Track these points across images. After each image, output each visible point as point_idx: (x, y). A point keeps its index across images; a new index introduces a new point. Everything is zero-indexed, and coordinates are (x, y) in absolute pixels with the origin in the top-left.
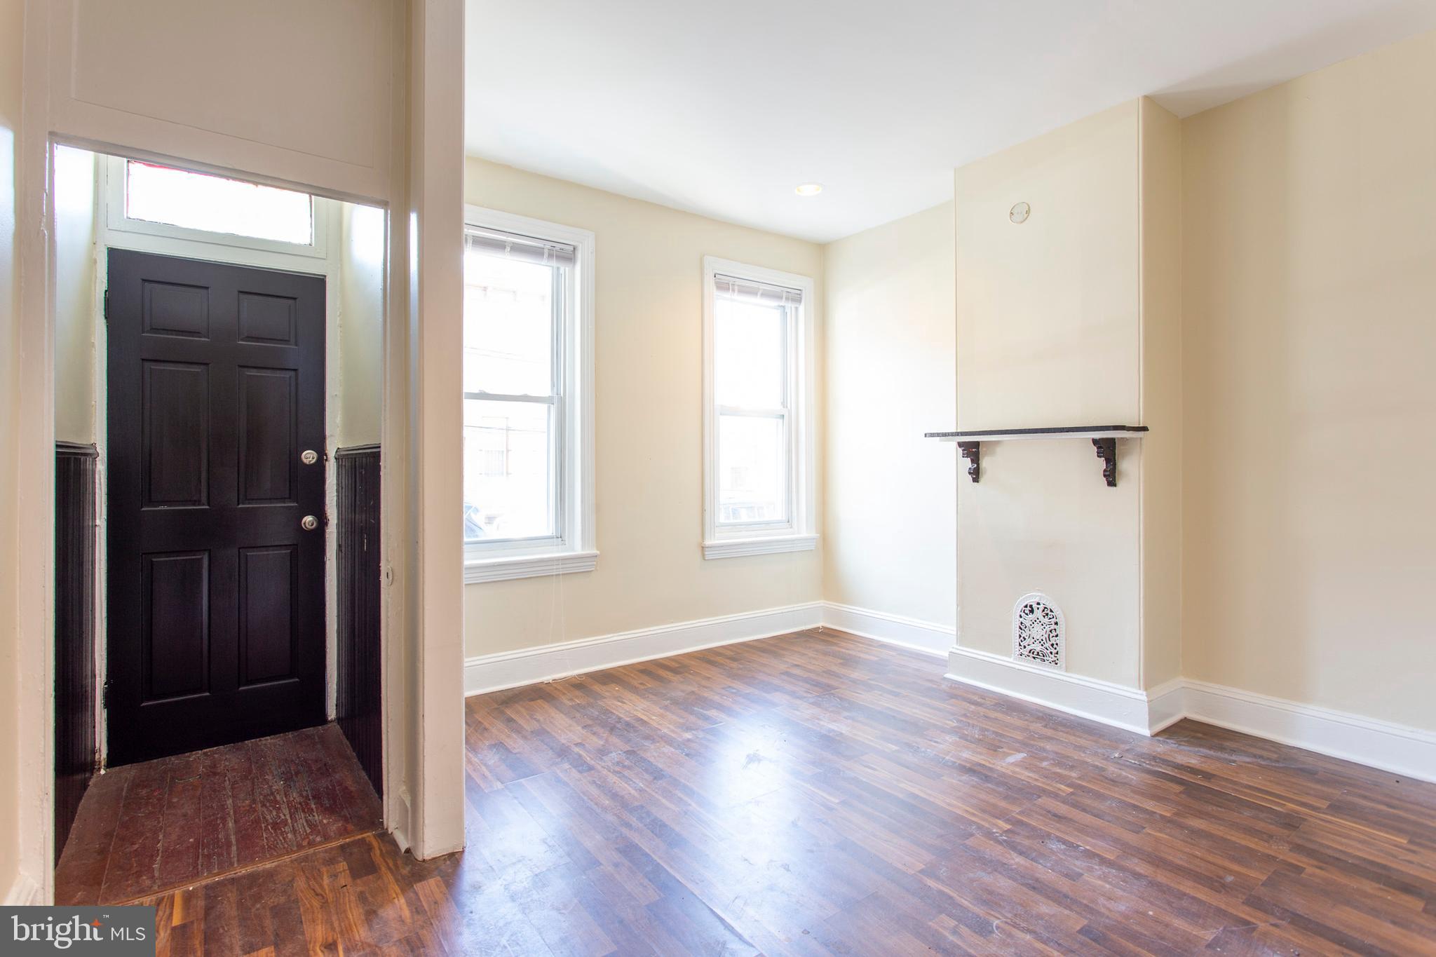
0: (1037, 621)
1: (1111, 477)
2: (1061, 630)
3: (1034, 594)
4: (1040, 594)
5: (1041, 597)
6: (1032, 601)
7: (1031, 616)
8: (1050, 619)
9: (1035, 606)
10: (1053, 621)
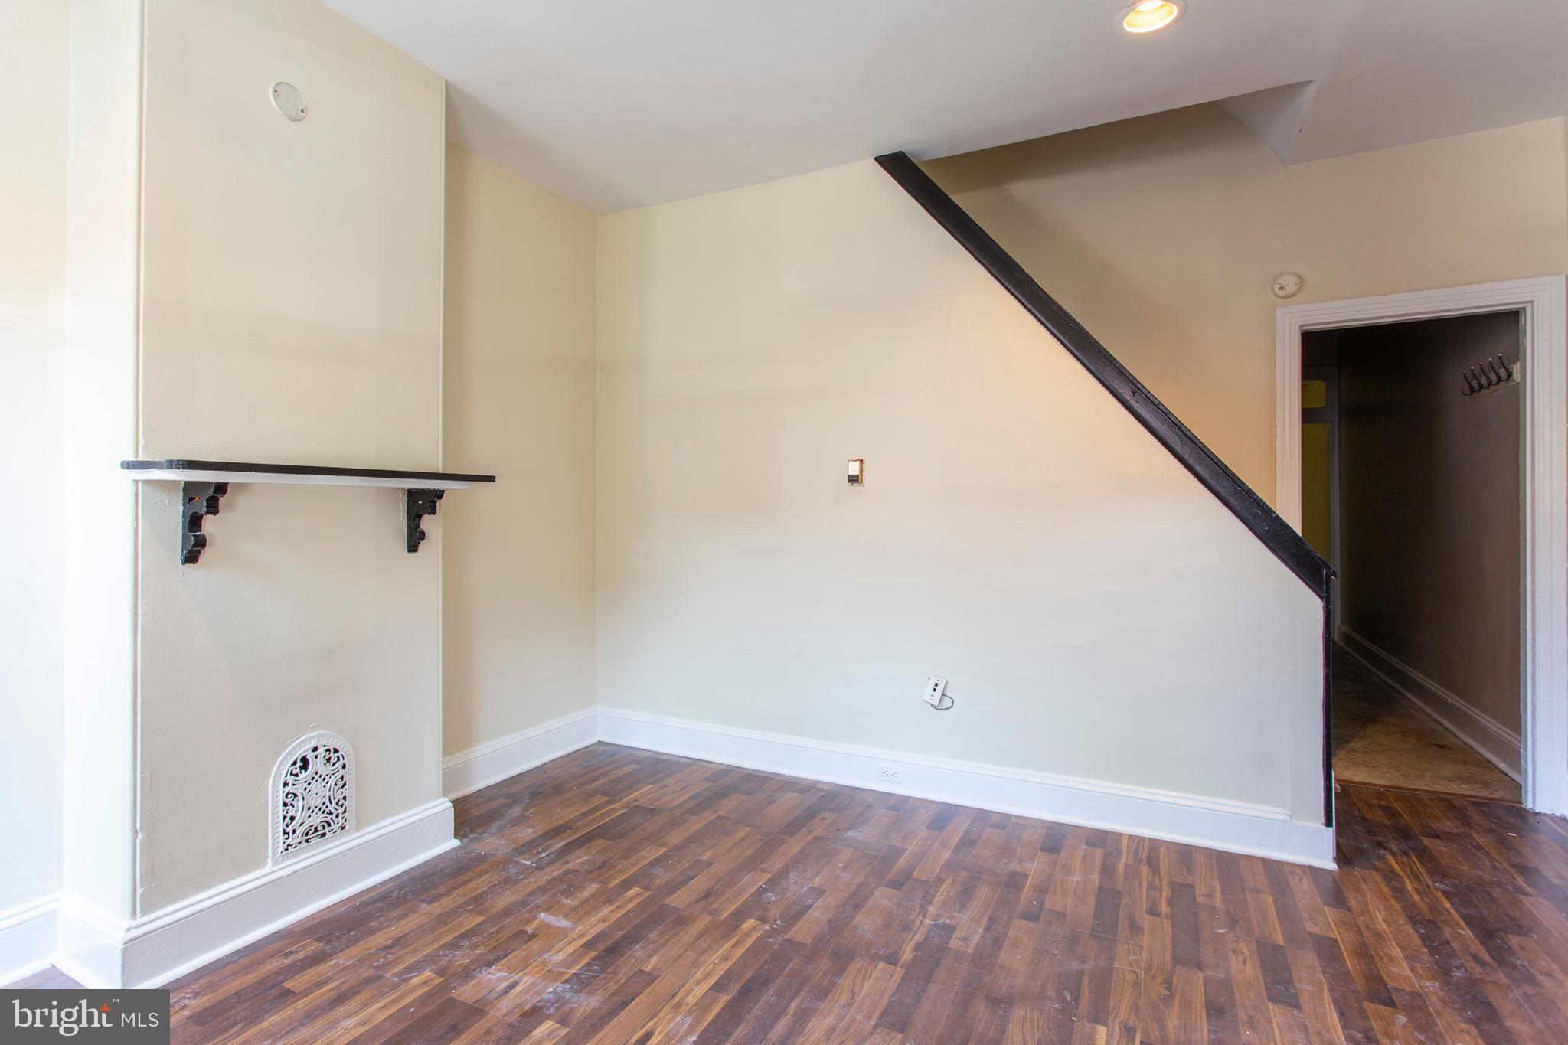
0: (317, 777)
1: (415, 540)
2: (350, 775)
3: (307, 736)
4: (316, 733)
5: (319, 736)
6: (305, 750)
7: (303, 775)
8: (334, 764)
9: (310, 756)
10: (339, 764)
